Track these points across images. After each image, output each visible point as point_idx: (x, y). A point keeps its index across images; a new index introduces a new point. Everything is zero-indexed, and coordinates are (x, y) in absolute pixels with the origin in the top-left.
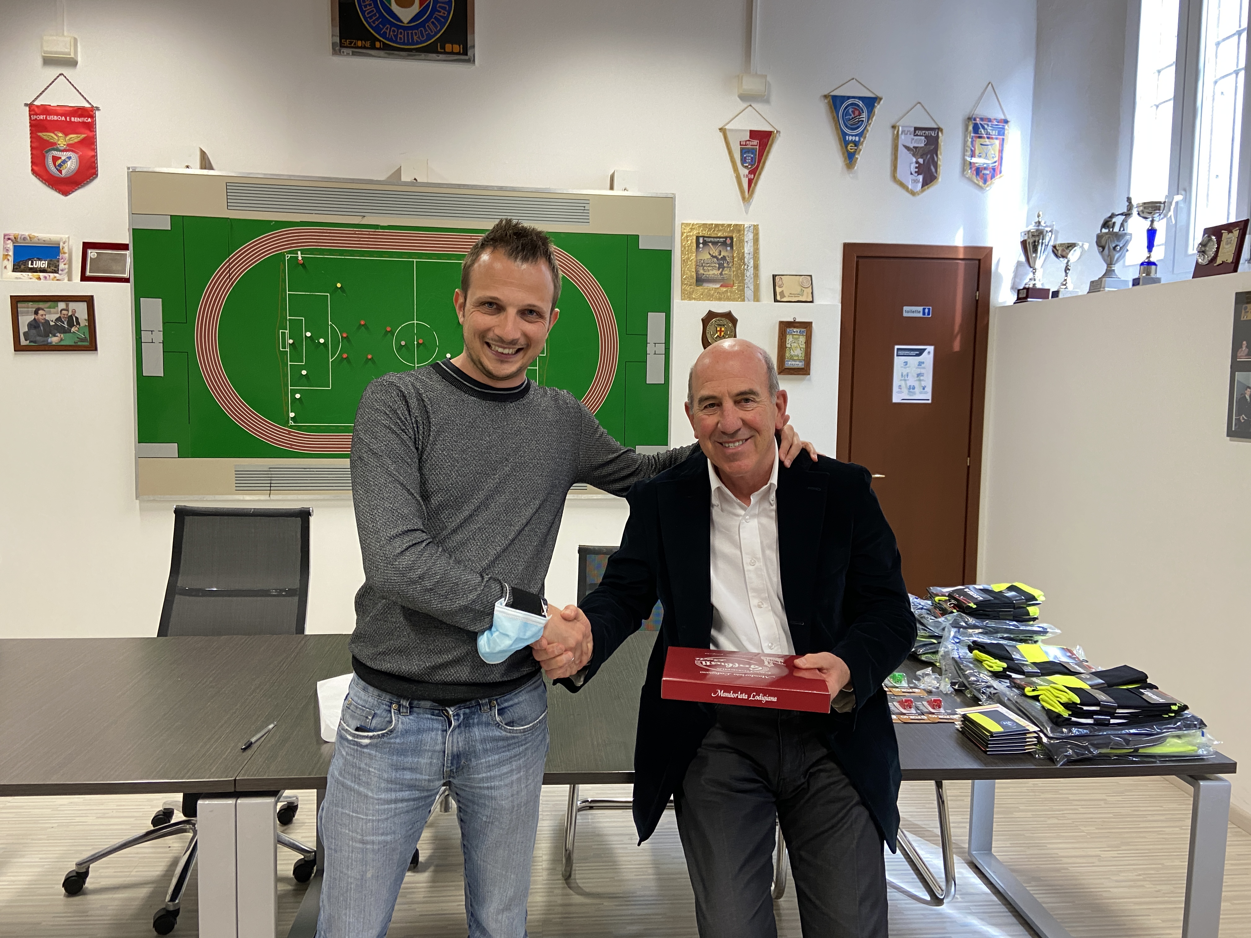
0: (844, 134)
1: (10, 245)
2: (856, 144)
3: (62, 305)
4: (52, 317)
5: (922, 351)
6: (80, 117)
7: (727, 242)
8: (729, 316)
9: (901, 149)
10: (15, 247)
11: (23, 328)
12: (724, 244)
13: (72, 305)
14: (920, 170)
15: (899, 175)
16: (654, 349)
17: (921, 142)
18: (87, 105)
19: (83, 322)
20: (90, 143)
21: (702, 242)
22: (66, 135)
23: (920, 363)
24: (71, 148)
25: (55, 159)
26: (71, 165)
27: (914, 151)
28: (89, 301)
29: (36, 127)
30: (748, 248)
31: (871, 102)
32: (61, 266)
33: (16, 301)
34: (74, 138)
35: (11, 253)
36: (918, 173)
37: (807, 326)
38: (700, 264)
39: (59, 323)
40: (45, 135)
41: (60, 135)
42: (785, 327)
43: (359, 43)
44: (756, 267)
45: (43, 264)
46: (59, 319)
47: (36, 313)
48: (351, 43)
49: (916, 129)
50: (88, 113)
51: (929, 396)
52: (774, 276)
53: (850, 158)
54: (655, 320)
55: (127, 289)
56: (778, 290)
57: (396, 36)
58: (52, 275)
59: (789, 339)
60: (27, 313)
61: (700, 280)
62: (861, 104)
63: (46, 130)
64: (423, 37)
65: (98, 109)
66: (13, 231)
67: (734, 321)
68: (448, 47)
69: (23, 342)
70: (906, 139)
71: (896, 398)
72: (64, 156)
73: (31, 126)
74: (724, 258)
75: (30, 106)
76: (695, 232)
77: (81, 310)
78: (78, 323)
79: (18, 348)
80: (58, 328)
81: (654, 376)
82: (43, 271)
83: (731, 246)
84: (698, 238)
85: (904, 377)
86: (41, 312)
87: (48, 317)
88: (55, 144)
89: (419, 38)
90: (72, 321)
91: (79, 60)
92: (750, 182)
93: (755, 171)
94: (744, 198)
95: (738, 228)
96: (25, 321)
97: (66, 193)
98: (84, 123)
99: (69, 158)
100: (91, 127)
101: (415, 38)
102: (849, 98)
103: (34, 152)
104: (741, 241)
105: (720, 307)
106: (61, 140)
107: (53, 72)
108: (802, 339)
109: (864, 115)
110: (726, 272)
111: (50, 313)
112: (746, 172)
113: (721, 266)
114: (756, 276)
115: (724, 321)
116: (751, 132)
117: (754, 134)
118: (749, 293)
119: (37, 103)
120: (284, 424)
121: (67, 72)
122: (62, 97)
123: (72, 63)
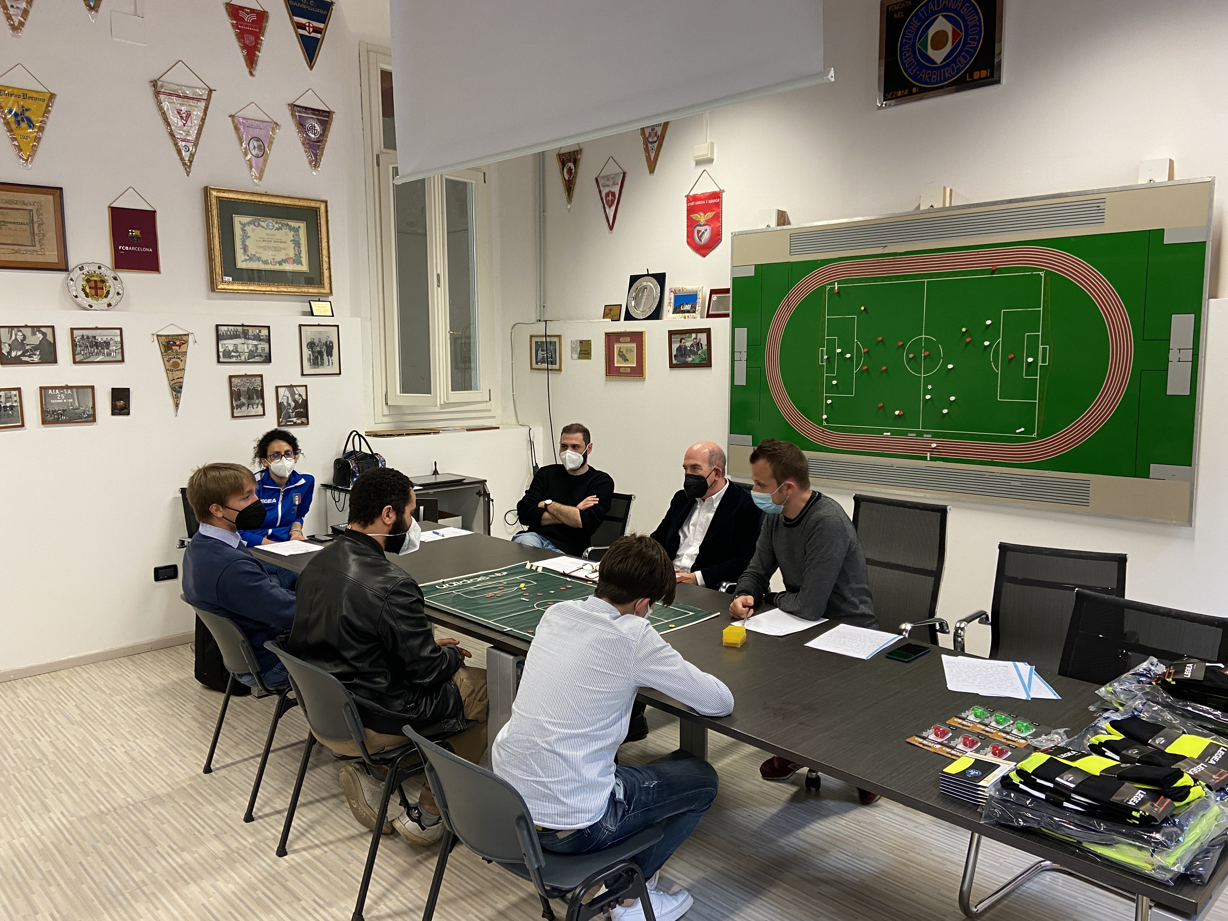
1: (672, 296)
3: (694, 335)
6: (714, 198)
10: (675, 297)
11: (674, 352)
16: (1178, 355)
18: (718, 190)
19: (705, 347)
20: (718, 217)
22: (705, 213)
25: (699, 232)
26: (707, 235)
28: (708, 331)
29: (691, 211)
32: (697, 308)
33: (671, 333)
35: (672, 301)
39: (692, 348)
41: (702, 214)
43: (899, 93)
45: (688, 307)
46: (692, 345)
47: (681, 342)
48: (892, 95)
50: (717, 195)
54: (1181, 322)
55: (727, 321)
57: (930, 78)
58: (692, 314)
63: (694, 212)
64: (953, 72)
65: (723, 191)
66: (675, 286)
68: (976, 75)
72: (702, 229)
73: (688, 210)
75: (688, 197)
78: (702, 348)
80: (691, 352)
81: (1176, 387)
82: (688, 312)
86: (683, 341)
88: (698, 221)
89: (950, 73)
90: (699, 346)
91: (715, 158)
97: (704, 256)
98: (715, 203)
99: (706, 230)
100: (719, 205)
101: (947, 75)
103: (689, 229)
106: (702, 217)
107: (701, 169)
111: (688, 341)
119: (691, 194)
120: (821, 424)
121: (708, 168)
122: (705, 187)
123: (710, 161)
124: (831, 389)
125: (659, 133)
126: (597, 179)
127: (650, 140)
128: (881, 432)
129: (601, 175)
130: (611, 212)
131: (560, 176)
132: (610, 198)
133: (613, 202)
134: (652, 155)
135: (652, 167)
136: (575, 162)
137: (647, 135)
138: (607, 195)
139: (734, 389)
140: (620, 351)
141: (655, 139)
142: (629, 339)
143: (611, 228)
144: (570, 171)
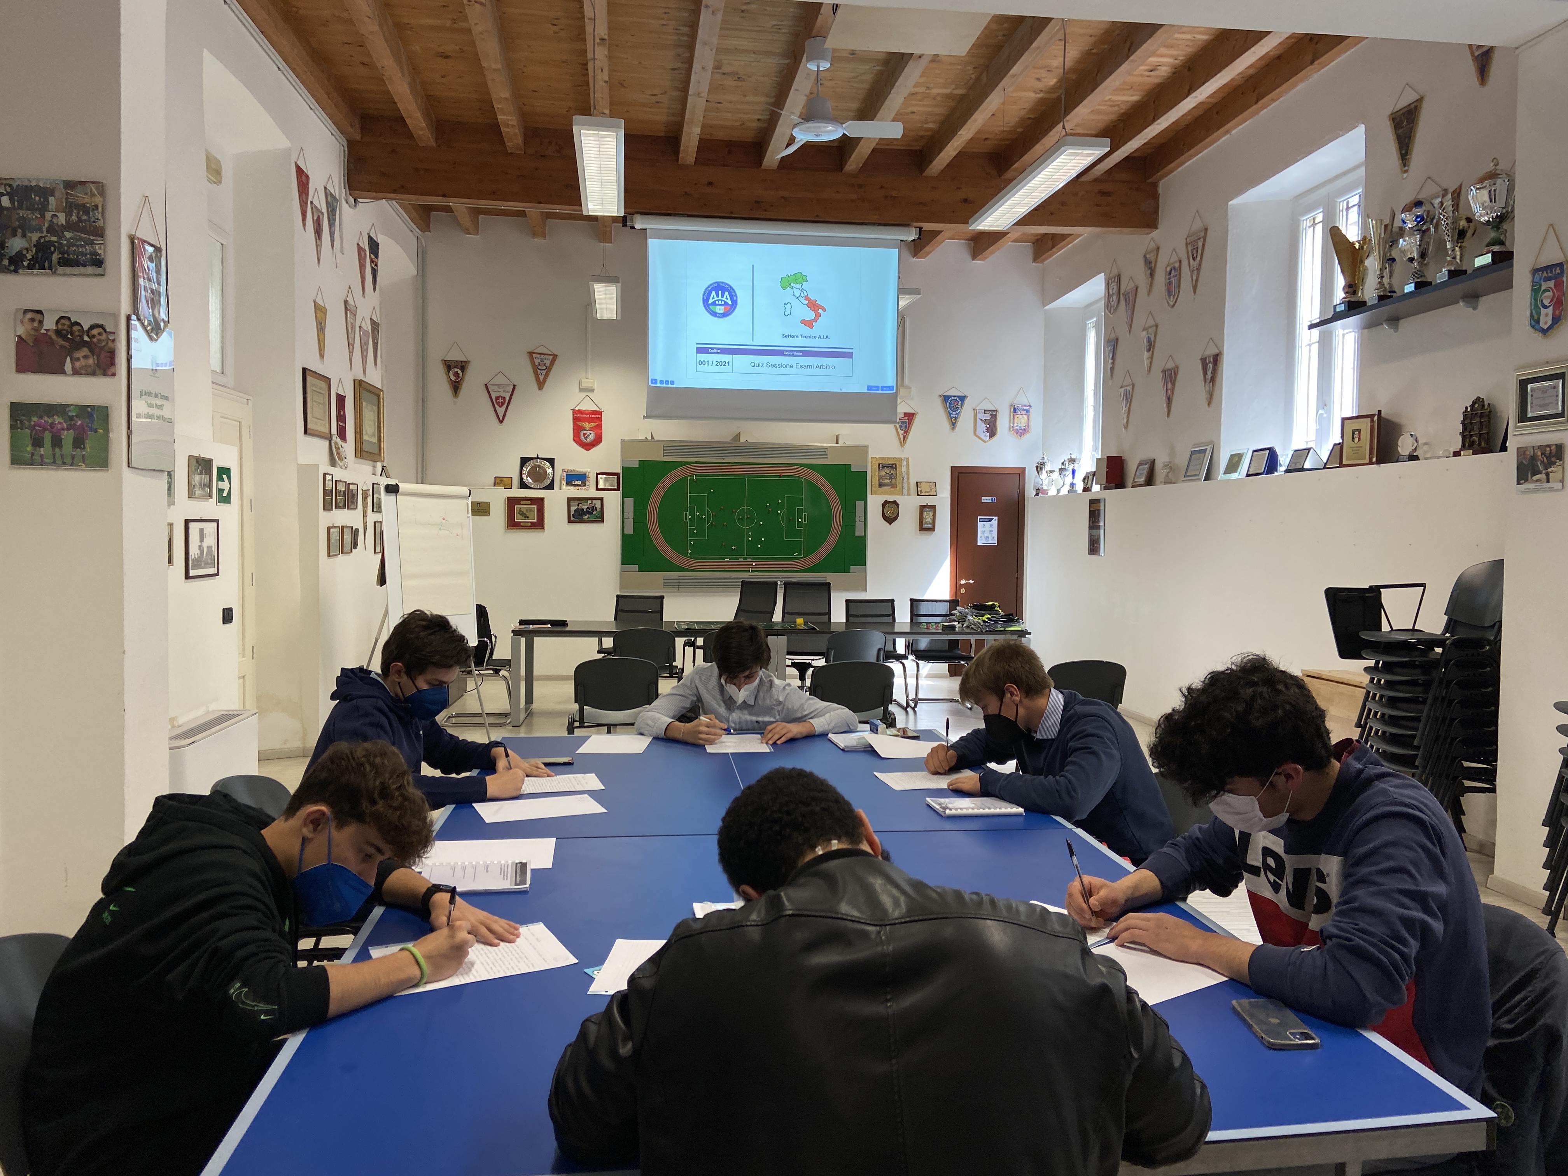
0: (950, 414)
1: (565, 474)
2: (956, 418)
3: (590, 502)
4: (585, 507)
5: (991, 520)
6: (595, 414)
7: (893, 466)
8: (895, 502)
9: (978, 421)
10: (567, 475)
11: (572, 512)
12: (892, 467)
13: (594, 502)
14: (988, 430)
15: (977, 433)
16: (859, 519)
17: (988, 417)
18: (598, 410)
19: (599, 510)
20: (600, 427)
21: (882, 466)
22: (589, 423)
23: (991, 525)
24: (591, 429)
25: (584, 434)
26: (591, 437)
27: (985, 421)
28: (602, 499)
29: (576, 420)
30: (904, 469)
31: (963, 398)
32: (588, 483)
33: (570, 500)
34: (593, 424)
35: (565, 478)
36: (987, 432)
37: (934, 507)
38: (880, 477)
39: (588, 510)
40: (579, 423)
41: (586, 423)
42: (923, 508)
44: (908, 478)
45: (579, 483)
46: (588, 508)
47: (578, 506)
49: (985, 411)
50: (600, 413)
51: (996, 542)
52: (917, 483)
53: (953, 425)
54: (859, 505)
55: (619, 493)
56: (919, 489)
58: (584, 488)
59: (925, 513)
60: (575, 505)
61: (880, 485)
62: (958, 399)
63: (580, 421)
65: (603, 411)
66: (566, 468)
67: (898, 505)
69: (572, 518)
70: (981, 416)
71: (980, 542)
72: (588, 433)
73: (574, 419)
74: (892, 474)
75: (573, 410)
76: (878, 462)
77: (598, 504)
78: (596, 510)
79: (570, 521)
80: (588, 512)
81: (859, 532)
82: (579, 486)
83: (896, 468)
84: (879, 464)
85: (983, 532)
86: (580, 505)
87: (584, 507)
88: (584, 427)
90: (594, 508)
91: (595, 388)
92: (904, 437)
93: (906, 432)
94: (901, 445)
95: (900, 460)
96: (573, 509)
97: (588, 450)
98: (597, 417)
99: (590, 434)
100: (600, 419)
102: (952, 396)
103: (576, 431)
104: (901, 466)
105: (891, 498)
106: (587, 426)
107: (584, 394)
108: (931, 514)
109: (960, 405)
110: (893, 481)
111: (584, 505)
112: (902, 432)
113: (891, 478)
114: (908, 483)
115: (893, 505)
116: (905, 413)
117: (905, 414)
118: (905, 491)
119: (576, 409)
120: (686, 556)
121: (590, 394)
122: (587, 406)
123: (592, 390)
124: (692, 535)
125: (548, 365)
126: (486, 385)
127: (540, 367)
128: (724, 558)
129: (491, 383)
130: (501, 411)
131: (445, 377)
132: (500, 400)
133: (503, 404)
134: (541, 378)
135: (541, 385)
136: (463, 369)
137: (537, 364)
138: (497, 398)
139: (625, 537)
140: (520, 511)
141: (544, 368)
142: (530, 502)
143: (501, 422)
144: (456, 374)
